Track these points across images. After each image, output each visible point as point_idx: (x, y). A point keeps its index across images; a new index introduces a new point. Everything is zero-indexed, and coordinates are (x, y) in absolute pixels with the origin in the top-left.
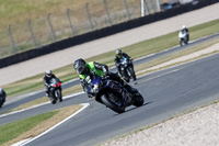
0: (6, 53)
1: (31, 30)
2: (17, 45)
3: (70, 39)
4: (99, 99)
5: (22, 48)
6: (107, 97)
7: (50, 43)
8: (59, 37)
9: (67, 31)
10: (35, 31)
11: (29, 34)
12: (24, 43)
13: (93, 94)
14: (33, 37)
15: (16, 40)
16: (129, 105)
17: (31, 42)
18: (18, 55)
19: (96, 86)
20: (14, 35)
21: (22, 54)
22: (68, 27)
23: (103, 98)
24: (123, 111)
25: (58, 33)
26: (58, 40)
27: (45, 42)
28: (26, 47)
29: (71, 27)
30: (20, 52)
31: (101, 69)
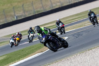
0: (31, 14)
1: (42, 4)
2: (35, 10)
3: (59, 8)
4: (45, 45)
5: (38, 12)
6: (49, 44)
7: (50, 9)
8: (54, 7)
9: (58, 4)
10: (43, 4)
11: (41, 5)
12: (39, 9)
13: (42, 43)
14: (43, 7)
15: (35, 8)
16: (61, 47)
17: (42, 9)
18: (36, 15)
19: (44, 39)
20: (34, 6)
21: (38, 14)
22: (58, 2)
23: (47, 44)
24: (57, 51)
25: (54, 5)
26: (54, 8)
27: (48, 9)
28: (39, 11)
29: (60, 2)
30: (37, 13)
31: (47, 31)
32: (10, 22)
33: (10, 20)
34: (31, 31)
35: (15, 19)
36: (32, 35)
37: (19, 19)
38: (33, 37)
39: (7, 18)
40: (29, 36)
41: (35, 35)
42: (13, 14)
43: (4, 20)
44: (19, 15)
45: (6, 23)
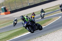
13: (24, 27)
19: (25, 24)
23: (27, 28)
31: (28, 19)
32: (26, 7)
33: (25, 6)
34: (42, 11)
35: (28, 5)
36: (43, 14)
37: (31, 5)
38: (44, 15)
39: (23, 5)
40: (41, 15)
41: (45, 14)
42: (27, 2)
43: (21, 6)
44: (31, 2)
45: (22, 7)
